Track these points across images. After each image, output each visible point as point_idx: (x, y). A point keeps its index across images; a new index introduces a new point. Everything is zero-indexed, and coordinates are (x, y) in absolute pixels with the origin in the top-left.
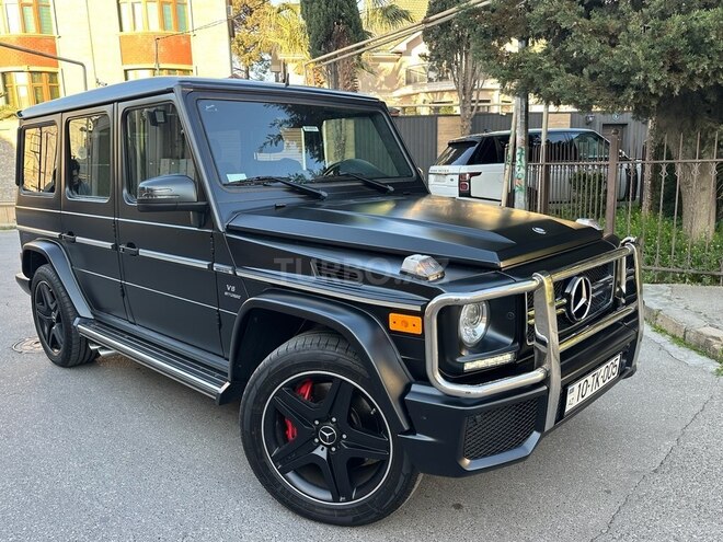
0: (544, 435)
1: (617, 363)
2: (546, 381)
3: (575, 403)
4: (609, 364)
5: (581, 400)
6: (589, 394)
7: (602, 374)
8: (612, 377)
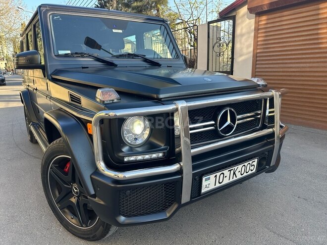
0: (181, 206)
1: (255, 163)
2: (180, 172)
3: (212, 187)
4: (246, 164)
5: (218, 185)
6: (226, 181)
7: (239, 169)
8: (250, 172)
